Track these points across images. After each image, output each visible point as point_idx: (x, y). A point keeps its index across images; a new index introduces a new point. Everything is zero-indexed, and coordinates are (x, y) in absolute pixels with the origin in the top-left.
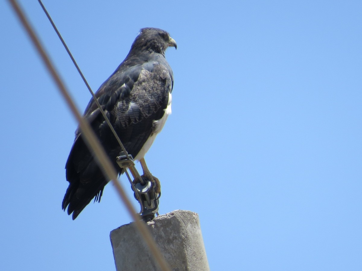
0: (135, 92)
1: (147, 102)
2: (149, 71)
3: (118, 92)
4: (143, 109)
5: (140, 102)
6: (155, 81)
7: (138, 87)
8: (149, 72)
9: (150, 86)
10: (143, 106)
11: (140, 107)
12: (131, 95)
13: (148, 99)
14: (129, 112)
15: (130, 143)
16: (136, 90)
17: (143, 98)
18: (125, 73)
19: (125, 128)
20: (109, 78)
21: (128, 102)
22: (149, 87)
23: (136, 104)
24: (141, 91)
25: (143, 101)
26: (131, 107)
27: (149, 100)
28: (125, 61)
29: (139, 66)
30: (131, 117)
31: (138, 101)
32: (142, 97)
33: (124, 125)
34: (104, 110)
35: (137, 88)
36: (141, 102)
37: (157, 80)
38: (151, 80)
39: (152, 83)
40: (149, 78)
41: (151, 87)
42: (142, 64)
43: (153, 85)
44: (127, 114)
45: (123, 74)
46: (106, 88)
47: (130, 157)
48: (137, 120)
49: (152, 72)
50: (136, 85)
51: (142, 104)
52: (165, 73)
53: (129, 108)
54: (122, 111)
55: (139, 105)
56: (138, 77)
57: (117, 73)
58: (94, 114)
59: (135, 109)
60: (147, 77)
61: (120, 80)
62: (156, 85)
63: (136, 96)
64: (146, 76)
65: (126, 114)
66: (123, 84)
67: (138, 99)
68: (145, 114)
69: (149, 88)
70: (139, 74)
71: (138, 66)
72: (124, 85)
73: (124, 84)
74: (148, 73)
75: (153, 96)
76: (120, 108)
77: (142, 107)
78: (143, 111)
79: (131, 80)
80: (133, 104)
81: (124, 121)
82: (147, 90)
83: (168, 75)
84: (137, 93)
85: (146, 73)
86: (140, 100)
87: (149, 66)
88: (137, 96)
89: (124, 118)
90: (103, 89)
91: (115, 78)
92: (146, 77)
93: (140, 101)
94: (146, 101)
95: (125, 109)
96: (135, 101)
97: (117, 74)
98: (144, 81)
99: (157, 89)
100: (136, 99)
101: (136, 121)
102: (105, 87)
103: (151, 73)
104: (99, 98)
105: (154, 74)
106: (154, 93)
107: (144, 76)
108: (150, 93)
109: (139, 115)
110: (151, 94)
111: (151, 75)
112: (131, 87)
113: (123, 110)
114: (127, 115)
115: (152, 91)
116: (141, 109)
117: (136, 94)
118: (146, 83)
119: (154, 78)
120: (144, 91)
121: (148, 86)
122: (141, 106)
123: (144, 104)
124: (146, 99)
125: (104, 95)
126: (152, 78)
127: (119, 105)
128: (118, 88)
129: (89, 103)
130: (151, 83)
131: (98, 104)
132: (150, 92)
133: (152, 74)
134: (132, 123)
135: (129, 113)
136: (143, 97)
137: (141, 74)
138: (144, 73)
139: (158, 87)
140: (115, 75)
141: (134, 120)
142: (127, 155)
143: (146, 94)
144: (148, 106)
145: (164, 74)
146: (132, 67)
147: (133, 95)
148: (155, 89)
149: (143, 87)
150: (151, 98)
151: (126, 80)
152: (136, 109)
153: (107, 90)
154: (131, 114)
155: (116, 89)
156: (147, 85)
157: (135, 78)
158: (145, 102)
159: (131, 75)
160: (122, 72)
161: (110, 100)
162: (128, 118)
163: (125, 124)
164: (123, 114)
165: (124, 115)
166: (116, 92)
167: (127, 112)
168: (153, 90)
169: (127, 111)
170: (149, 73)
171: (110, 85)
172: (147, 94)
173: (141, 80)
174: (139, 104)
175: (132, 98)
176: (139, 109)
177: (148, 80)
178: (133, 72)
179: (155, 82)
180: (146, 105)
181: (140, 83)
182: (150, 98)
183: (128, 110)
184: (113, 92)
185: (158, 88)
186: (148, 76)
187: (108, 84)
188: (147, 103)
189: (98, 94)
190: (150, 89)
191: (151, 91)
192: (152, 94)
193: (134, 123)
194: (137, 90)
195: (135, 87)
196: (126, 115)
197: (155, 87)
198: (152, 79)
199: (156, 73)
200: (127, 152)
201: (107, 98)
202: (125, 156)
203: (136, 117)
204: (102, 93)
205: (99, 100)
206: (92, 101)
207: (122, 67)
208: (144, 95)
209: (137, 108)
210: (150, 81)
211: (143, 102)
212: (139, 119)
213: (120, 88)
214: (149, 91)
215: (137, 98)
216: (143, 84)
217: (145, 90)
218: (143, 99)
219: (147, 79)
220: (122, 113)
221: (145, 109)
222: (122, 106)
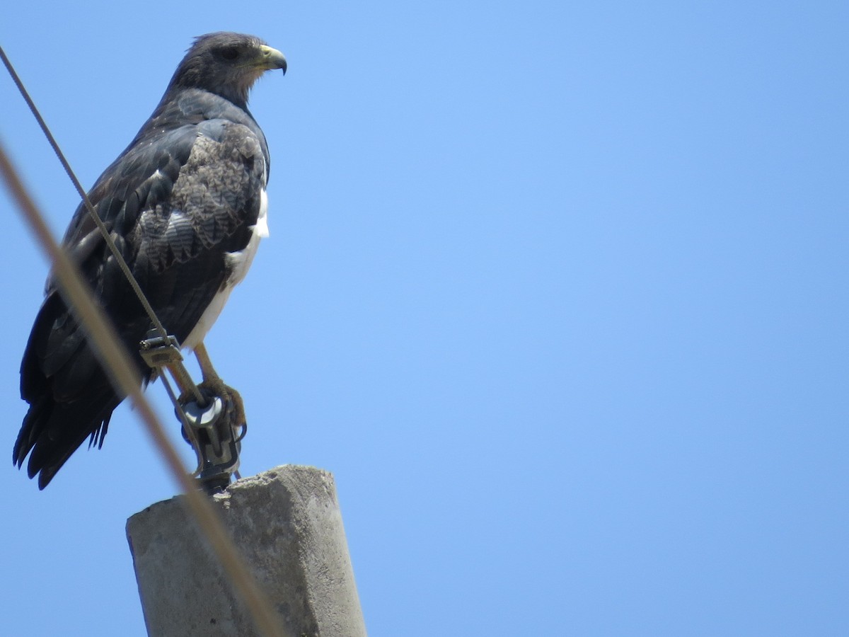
0: (183, 189)
1: (211, 212)
2: (214, 139)
3: (143, 190)
4: (201, 229)
5: (195, 212)
6: (229, 163)
7: (190, 177)
8: (213, 141)
9: (216, 173)
10: (202, 221)
11: (196, 224)
12: (175, 197)
13: (212, 205)
14: (170, 235)
15: (171, 309)
16: (185, 183)
17: (201, 203)
18: (157, 144)
19: (160, 273)
20: (119, 158)
21: (166, 214)
22: (215, 177)
23: (187, 216)
24: (196, 186)
25: (203, 210)
26: (175, 224)
27: (214, 207)
28: (154, 115)
29: (191, 127)
30: (173, 248)
31: (191, 210)
32: (198, 200)
33: (156, 267)
34: (110, 232)
35: (188, 180)
36: (197, 213)
37: (233, 160)
38: (219, 160)
39: (220, 168)
40: (213, 156)
41: (219, 177)
42: (196, 124)
43: (225, 172)
44: (166, 240)
45: (152, 147)
46: (112, 181)
47: (172, 342)
48: (189, 255)
49: (220, 140)
50: (184, 172)
51: (200, 217)
52: (251, 143)
53: (169, 227)
54: (152, 235)
55: (194, 218)
56: (189, 153)
57: (138, 146)
58: (89, 243)
59: (183, 228)
60: (208, 152)
61: (147, 164)
62: (231, 173)
63: (184, 198)
64: (207, 150)
65: (162, 240)
66: (153, 172)
67: (189, 205)
68: (206, 240)
69: (216, 180)
70: (192, 146)
71: (188, 128)
72: (157, 174)
73: (157, 171)
74: (211, 143)
75: (223, 199)
76: (147, 227)
77: (199, 224)
78: (200, 233)
79: (171, 160)
80: (179, 217)
81: (158, 258)
82: (210, 185)
83: (258, 149)
84: (186, 190)
85: (207, 143)
86: (194, 207)
87: (213, 128)
88: (188, 198)
89: (157, 249)
90: (107, 185)
91: (135, 158)
92: (206, 154)
93: (196, 210)
94: (208, 209)
95: (159, 229)
96: (182, 208)
97: (139, 149)
98: (203, 163)
99: (233, 182)
100: (186, 205)
101: (184, 256)
102: (111, 179)
103: (218, 143)
104: (96, 206)
105: (226, 146)
106: (227, 190)
107: (203, 152)
108: (217, 191)
109: (191, 243)
110: (219, 194)
111: (218, 147)
112: (173, 176)
113: (154, 232)
114: (165, 243)
115: (222, 187)
116: (197, 228)
117: (185, 193)
118: (208, 167)
119: (227, 155)
120: (204, 187)
121: (212, 175)
122: (196, 220)
123: (203, 218)
124: (208, 204)
125: (109, 199)
126: (221, 155)
127: (146, 220)
128: (142, 182)
129: (74, 217)
130: (219, 166)
131: (97, 218)
132: (218, 188)
133: (221, 146)
134: (175, 260)
135: (169, 238)
136: (201, 201)
137: (195, 147)
138: (202, 144)
139: (235, 176)
140: (134, 150)
141: (180, 254)
142: (165, 338)
143: (208, 194)
144: (212, 221)
145: (248, 146)
146: (173, 131)
147: (178, 194)
148: (228, 181)
149: (201, 177)
150: (221, 202)
151: (161, 162)
152: (186, 228)
153: (117, 186)
154: (173, 241)
155: (138, 183)
156: (211, 171)
157: (183, 155)
158: (205, 212)
159: (171, 150)
160: (150, 143)
161: (124, 210)
162: (166, 250)
163: (160, 263)
164: (154, 240)
165: (157, 243)
166: (138, 190)
167: (165, 236)
168: (225, 184)
169: (164, 234)
170: (214, 144)
171: (122, 175)
172: (212, 193)
173: (196, 160)
174: (192, 217)
175: (176, 202)
176: (193, 230)
177: (212, 161)
178: (178, 141)
179: (227, 166)
180: (209, 219)
181: (194, 168)
182: (216, 201)
183: (167, 232)
184: (131, 189)
185: (235, 179)
186: (212, 151)
187: (118, 171)
188: (210, 215)
189: (95, 196)
190: (218, 183)
191: (218, 185)
192: (221, 191)
193: (180, 261)
194: (188, 183)
195: (183, 176)
196: (162, 242)
197: (228, 177)
198: (221, 159)
199: (229, 144)
200: (165, 331)
201: (117, 205)
202: (160, 339)
203: (186, 248)
204: (103, 194)
205: (98, 210)
206: (82, 211)
207: (148, 131)
208: (204, 196)
209: (187, 226)
210: (217, 162)
211: (202, 212)
212: (193, 252)
213: (146, 181)
214: (215, 186)
215: (188, 203)
216: (202, 169)
217: (207, 184)
218: (202, 206)
219: (211, 157)
220: (153, 237)
221: (206, 228)
222: (152, 222)
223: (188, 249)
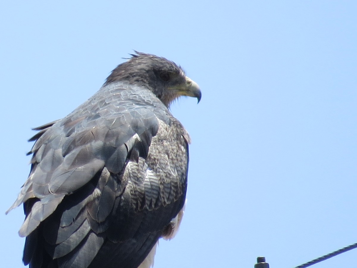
1: (169, 178)
2: (167, 124)
3: (130, 145)
4: (163, 189)
7: (158, 146)
9: (173, 150)
10: (165, 183)
11: (161, 184)
12: (150, 158)
13: (170, 173)
14: (146, 186)
17: (165, 169)
21: (144, 168)
22: (172, 152)
23: (156, 176)
24: (162, 155)
26: (149, 178)
27: (171, 175)
30: (146, 197)
31: (159, 172)
32: (164, 166)
36: (163, 176)
43: (177, 151)
44: (143, 189)
48: (153, 206)
49: (170, 125)
50: (156, 142)
51: (164, 179)
53: (145, 180)
55: (160, 179)
56: (157, 129)
59: (153, 183)
62: (180, 153)
63: (156, 161)
67: (158, 168)
68: (164, 198)
69: (173, 155)
75: (176, 171)
77: (163, 185)
78: (162, 192)
80: (152, 174)
81: (136, 200)
82: (170, 157)
84: (157, 156)
86: (161, 171)
88: (158, 162)
89: (137, 193)
93: (162, 173)
94: (168, 176)
95: (140, 179)
96: (154, 169)
101: (151, 206)
106: (178, 165)
107: (165, 130)
108: (173, 163)
109: (157, 197)
113: (137, 179)
114: (142, 191)
116: (162, 187)
117: (156, 158)
118: (169, 143)
119: (178, 138)
120: (166, 156)
121: (171, 150)
122: (162, 181)
124: (168, 172)
127: (132, 169)
130: (174, 145)
134: (145, 206)
135: (145, 188)
138: (162, 124)
141: (149, 203)
143: (169, 163)
144: (169, 185)
147: (152, 157)
148: (179, 159)
149: (165, 149)
150: (174, 173)
152: (156, 185)
154: (147, 191)
156: (170, 147)
158: (166, 176)
162: (142, 197)
163: (137, 205)
164: (136, 186)
165: (138, 188)
166: (127, 144)
167: (143, 185)
168: (177, 160)
169: (142, 183)
173: (162, 135)
175: (151, 162)
176: (159, 187)
177: (170, 140)
179: (179, 147)
180: (168, 183)
181: (161, 140)
182: (172, 171)
183: (144, 183)
188: (169, 181)
190: (174, 157)
191: (174, 160)
192: (175, 165)
195: (154, 144)
196: (140, 189)
197: (179, 155)
198: (175, 140)
209: (156, 183)
210: (173, 141)
215: (158, 166)
216: (165, 143)
217: (168, 155)
218: (166, 171)
220: (136, 183)
221: (166, 190)
222: (136, 172)
223: (154, 201)
